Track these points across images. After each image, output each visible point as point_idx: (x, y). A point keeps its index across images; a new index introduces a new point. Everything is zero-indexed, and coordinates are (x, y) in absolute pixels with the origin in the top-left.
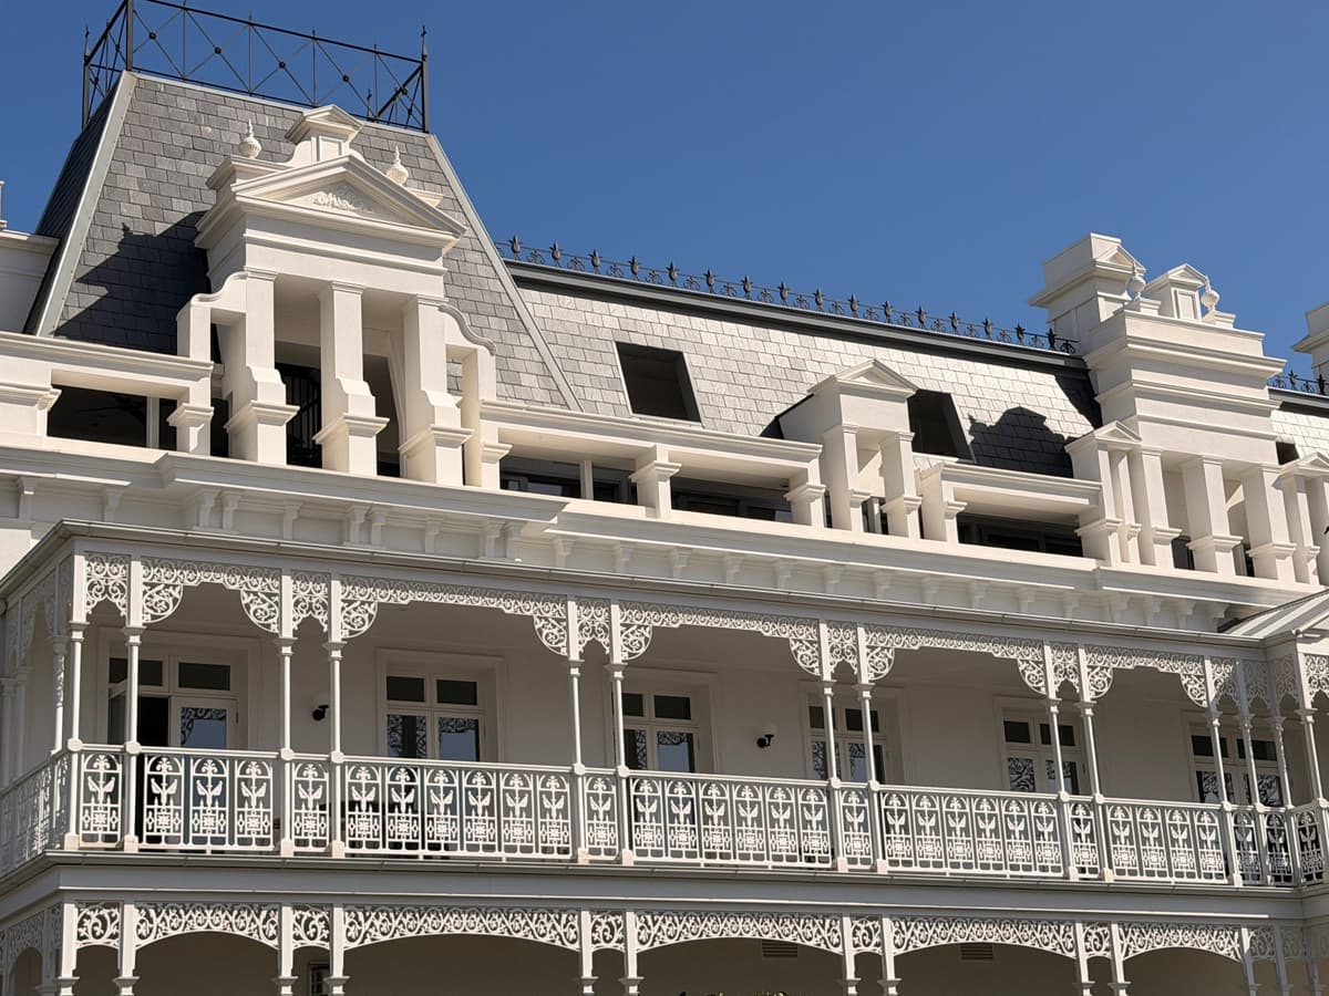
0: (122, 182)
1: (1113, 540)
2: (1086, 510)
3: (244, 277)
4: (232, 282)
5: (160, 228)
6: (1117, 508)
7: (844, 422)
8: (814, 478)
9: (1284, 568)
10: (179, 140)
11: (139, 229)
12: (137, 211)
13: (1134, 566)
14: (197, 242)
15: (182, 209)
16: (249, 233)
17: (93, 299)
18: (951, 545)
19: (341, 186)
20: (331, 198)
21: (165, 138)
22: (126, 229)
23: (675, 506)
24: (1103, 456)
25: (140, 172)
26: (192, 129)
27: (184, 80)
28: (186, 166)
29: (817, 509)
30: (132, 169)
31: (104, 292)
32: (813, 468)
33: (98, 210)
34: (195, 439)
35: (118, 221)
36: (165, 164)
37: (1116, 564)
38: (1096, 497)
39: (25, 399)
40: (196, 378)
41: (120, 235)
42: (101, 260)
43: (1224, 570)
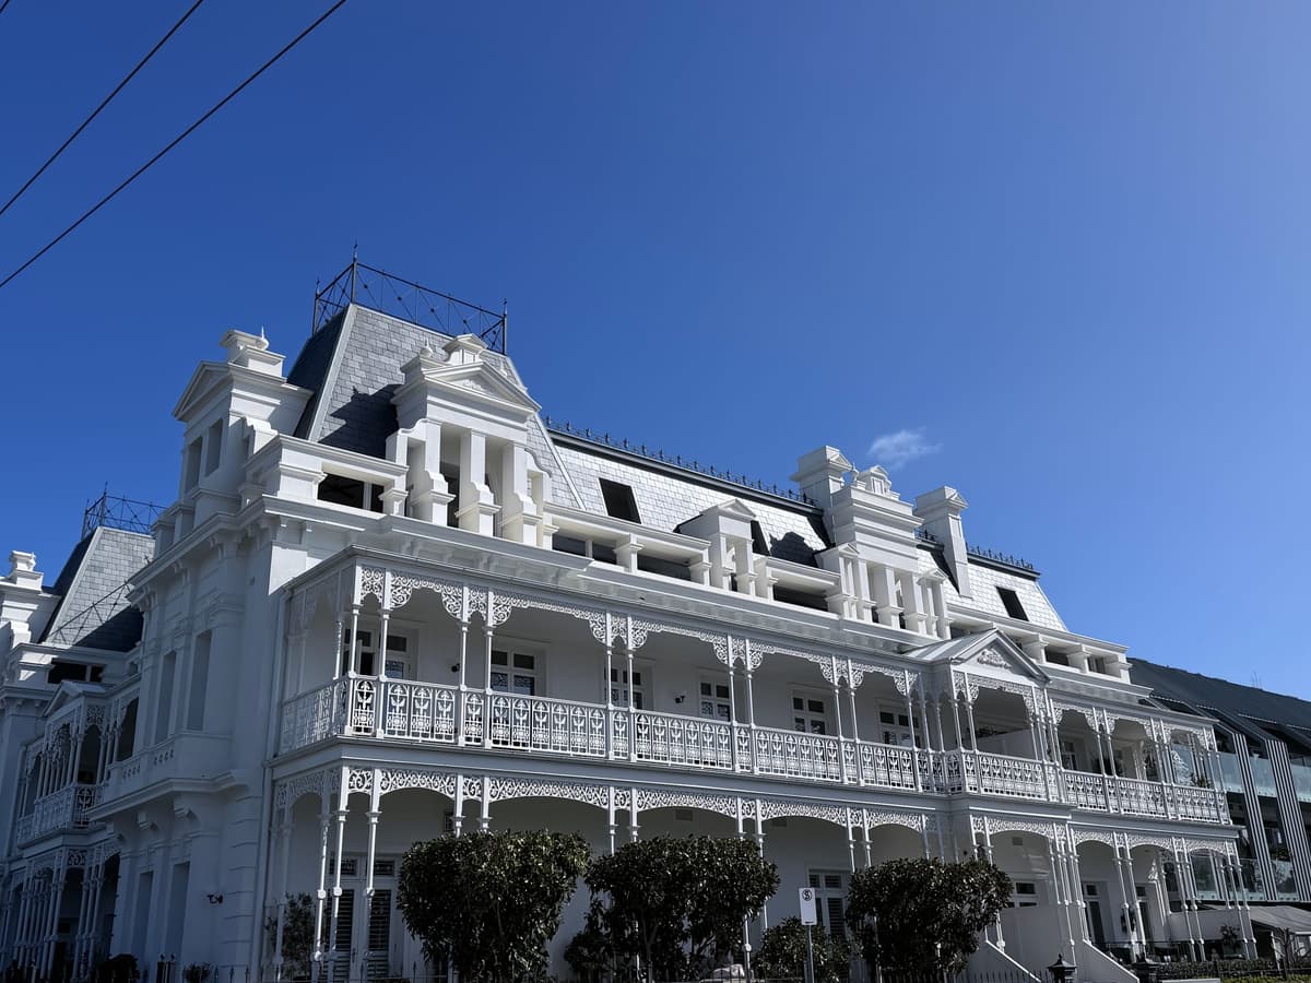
0: (351, 363)
1: (846, 604)
2: (832, 588)
3: (425, 422)
4: (419, 424)
5: (371, 392)
6: (847, 588)
7: (721, 530)
8: (706, 559)
9: (922, 626)
10: (380, 344)
11: (362, 390)
12: (359, 381)
13: (854, 619)
14: (392, 400)
15: (383, 382)
16: (429, 398)
17: (337, 427)
18: (770, 601)
19: (477, 377)
20: (472, 383)
21: (372, 342)
22: (355, 390)
23: (639, 568)
24: (841, 560)
25: (360, 359)
26: (386, 339)
27: (381, 312)
28: (383, 359)
29: (706, 575)
30: (356, 357)
31: (344, 423)
32: (705, 553)
33: (339, 378)
34: (397, 509)
35: (350, 385)
36: (372, 356)
37: (847, 618)
38: (838, 581)
39: (306, 477)
40: (399, 474)
41: (352, 393)
42: (340, 406)
43: (895, 626)
